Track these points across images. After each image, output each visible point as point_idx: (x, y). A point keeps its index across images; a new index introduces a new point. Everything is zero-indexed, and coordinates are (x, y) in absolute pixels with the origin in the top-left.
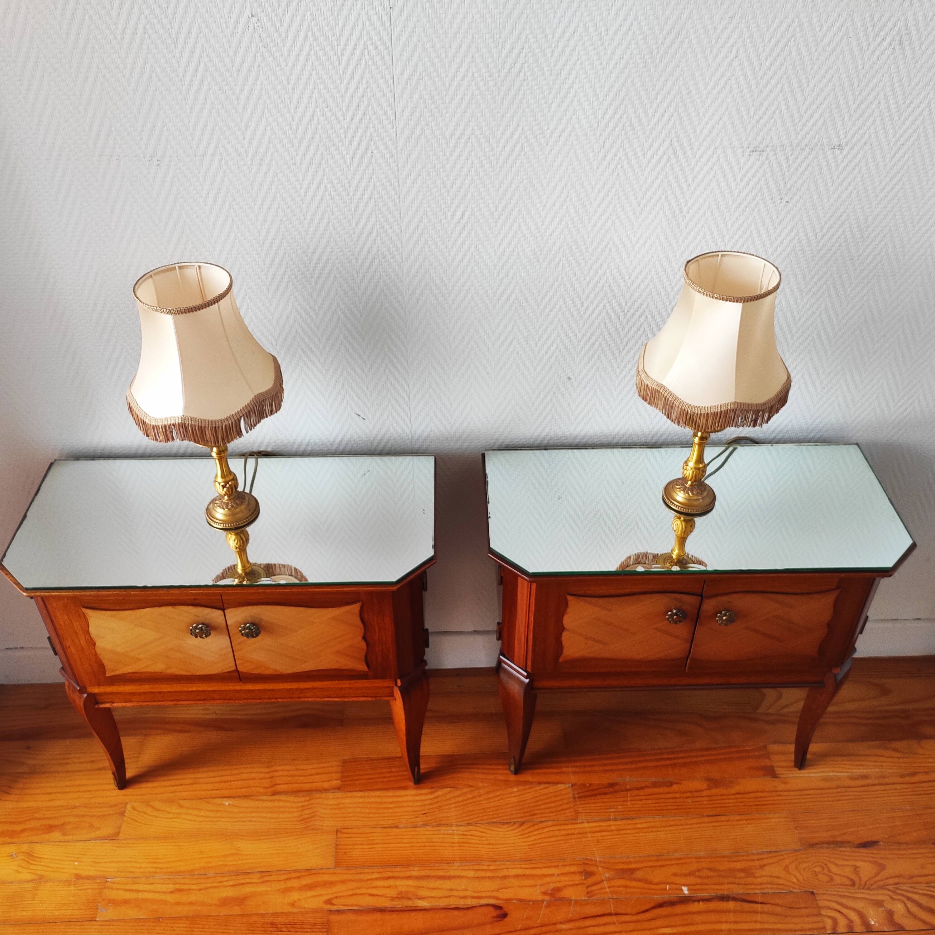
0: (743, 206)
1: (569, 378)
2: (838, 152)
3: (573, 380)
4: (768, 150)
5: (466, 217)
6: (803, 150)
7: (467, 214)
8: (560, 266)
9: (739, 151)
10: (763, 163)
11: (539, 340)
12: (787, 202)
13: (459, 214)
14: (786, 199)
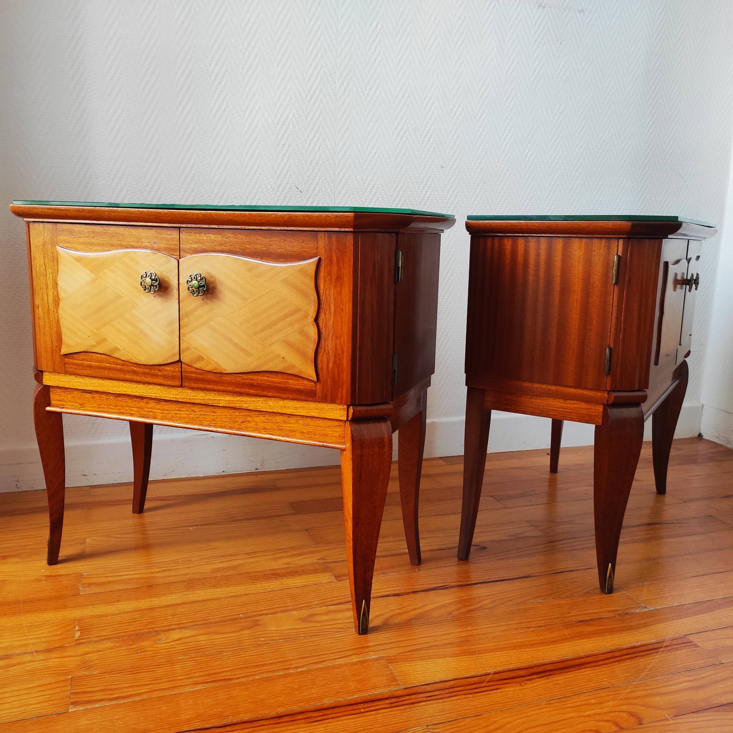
0: (537, 43)
1: (442, 167)
2: (582, 15)
3: (445, 169)
4: (547, 6)
5: (378, 28)
6: (565, 10)
7: (379, 26)
8: (435, 73)
9: (532, 5)
10: (545, 15)
11: (423, 133)
12: (560, 43)
13: (374, 25)
14: (560, 42)
